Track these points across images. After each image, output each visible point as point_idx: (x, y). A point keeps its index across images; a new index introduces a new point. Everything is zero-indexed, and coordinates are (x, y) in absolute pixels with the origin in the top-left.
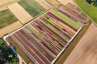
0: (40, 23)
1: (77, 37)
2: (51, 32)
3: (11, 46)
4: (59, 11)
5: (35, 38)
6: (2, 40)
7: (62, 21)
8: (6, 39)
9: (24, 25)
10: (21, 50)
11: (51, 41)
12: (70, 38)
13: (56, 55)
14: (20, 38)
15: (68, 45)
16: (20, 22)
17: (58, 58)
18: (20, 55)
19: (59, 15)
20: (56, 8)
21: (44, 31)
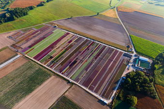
0: (62, 65)
2: (77, 53)
4: (30, 47)
6: (112, 104)
9: (73, 84)
11: (90, 51)
12: (81, 38)
13: (106, 46)
15: (90, 39)
21: (77, 58)
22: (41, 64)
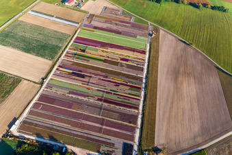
0: (73, 65)
1: (151, 63)
2: (104, 74)
3: (42, 137)
4: (95, 28)
5: (83, 98)
6: (10, 137)
7: (112, 46)
8: (19, 132)
9: (42, 84)
10: (68, 133)
11: (115, 88)
12: (142, 69)
13: (137, 109)
14: (50, 113)
15: (146, 82)
16: (29, 80)
17: (143, 111)
18: (74, 145)
19: (101, 36)
20: (85, 26)
21: (91, 77)
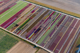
12: (42, 8)
13: (66, 15)
15: (51, 9)
22: (8, 31)
